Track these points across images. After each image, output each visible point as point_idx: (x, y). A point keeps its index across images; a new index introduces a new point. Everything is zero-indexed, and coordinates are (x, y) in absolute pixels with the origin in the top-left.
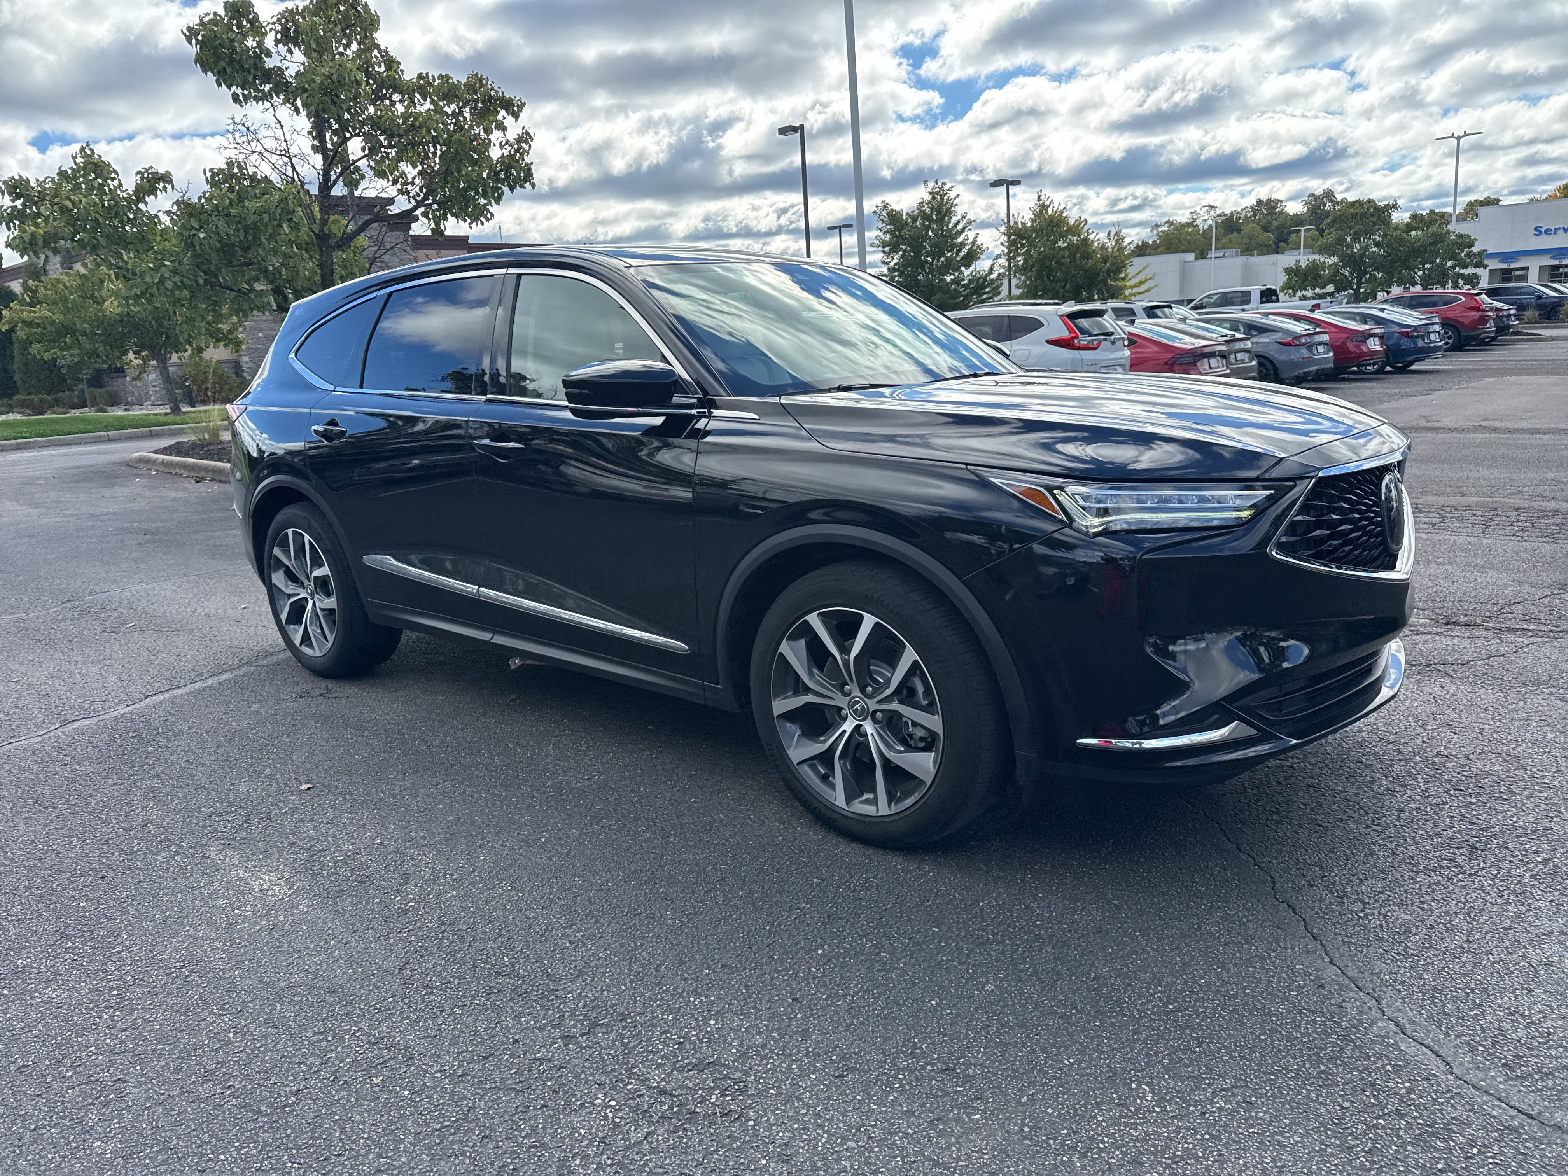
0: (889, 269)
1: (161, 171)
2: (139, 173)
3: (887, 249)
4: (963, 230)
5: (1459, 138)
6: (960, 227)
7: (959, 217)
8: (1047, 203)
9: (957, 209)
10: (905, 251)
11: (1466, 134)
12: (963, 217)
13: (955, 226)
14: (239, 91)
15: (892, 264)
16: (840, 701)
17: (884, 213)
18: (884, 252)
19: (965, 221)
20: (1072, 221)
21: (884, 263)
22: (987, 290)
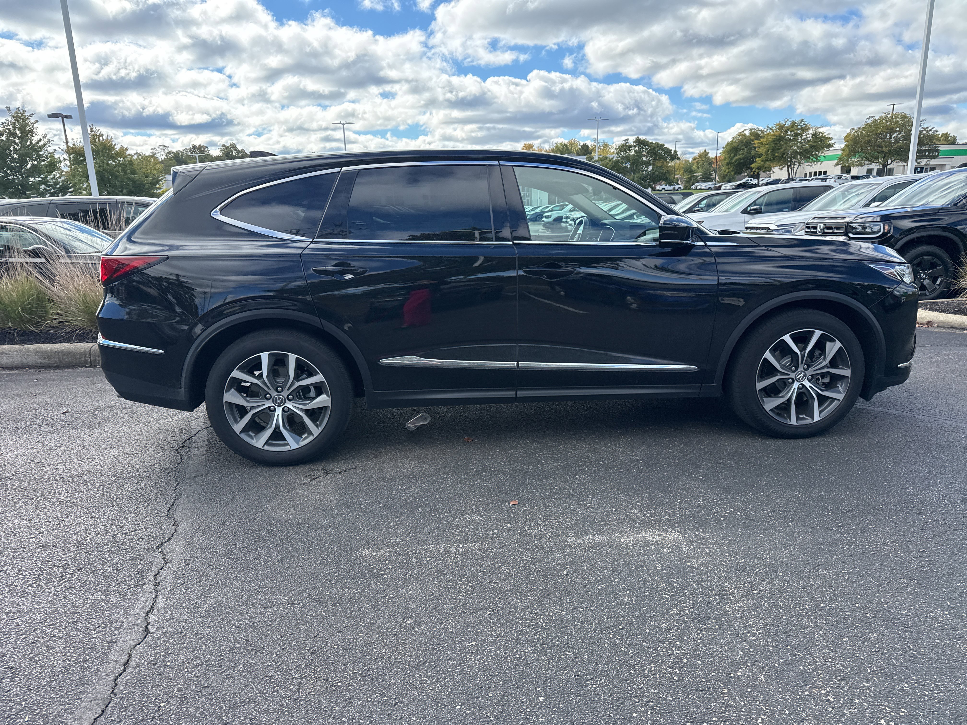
4: (44, 145)
5: (343, 124)
6: (41, 143)
7: (40, 137)
8: (98, 134)
9: (38, 130)
11: (346, 123)
12: (44, 137)
13: (38, 142)
16: (792, 375)
19: (45, 140)
20: (117, 148)
22: (70, 190)
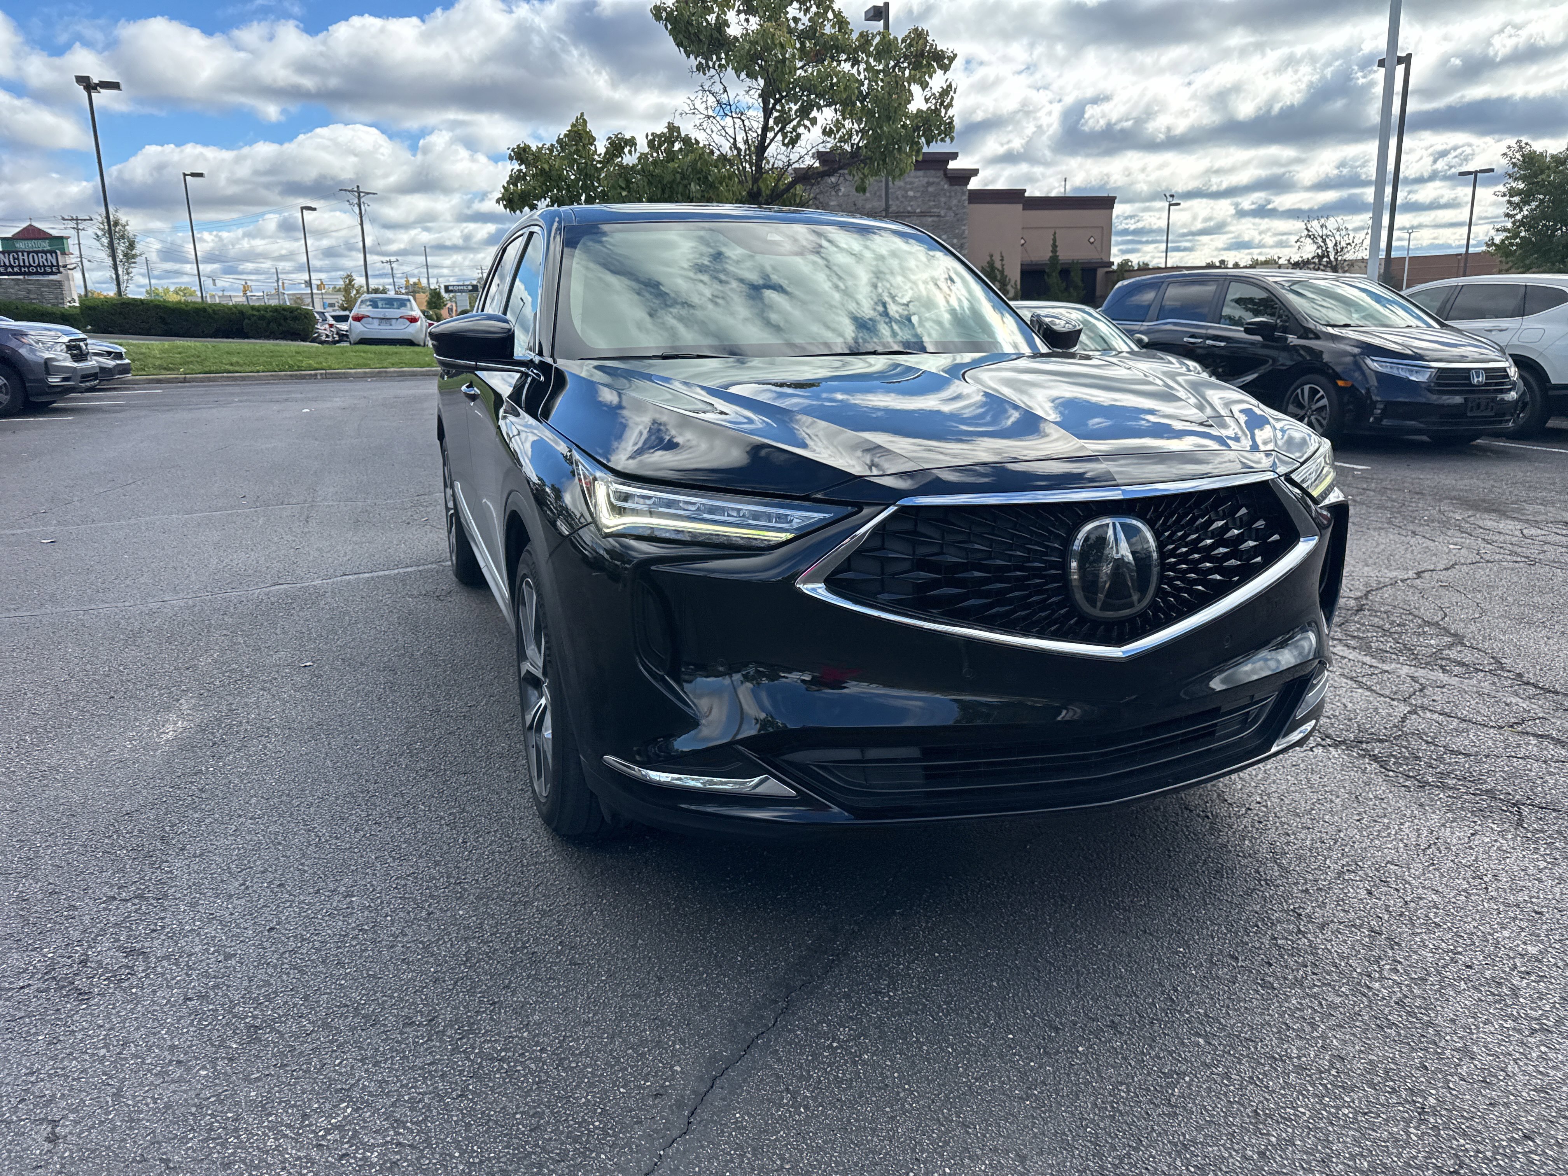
0: (1514, 223)
1: (628, 136)
2: (610, 138)
3: (1516, 199)
10: (1542, 201)
14: (703, 61)
15: (1519, 217)
17: (1518, 156)
18: (1509, 202)
21: (1508, 215)
